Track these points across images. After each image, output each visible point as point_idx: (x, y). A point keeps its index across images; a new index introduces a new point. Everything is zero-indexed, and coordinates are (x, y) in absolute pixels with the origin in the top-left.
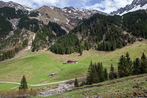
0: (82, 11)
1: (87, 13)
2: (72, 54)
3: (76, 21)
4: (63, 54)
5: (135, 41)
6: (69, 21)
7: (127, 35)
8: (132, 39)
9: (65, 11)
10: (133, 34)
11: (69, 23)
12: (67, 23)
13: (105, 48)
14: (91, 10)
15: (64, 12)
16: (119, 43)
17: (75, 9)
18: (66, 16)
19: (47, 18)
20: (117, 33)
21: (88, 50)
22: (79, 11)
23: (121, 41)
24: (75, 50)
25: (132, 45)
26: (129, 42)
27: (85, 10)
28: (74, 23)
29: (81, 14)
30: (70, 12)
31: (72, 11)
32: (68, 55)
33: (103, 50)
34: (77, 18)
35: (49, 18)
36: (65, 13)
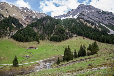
0: (35, 12)
1: (38, 14)
2: (31, 42)
3: (30, 19)
4: (24, 42)
5: (73, 37)
6: (24, 18)
7: (69, 32)
8: (72, 35)
9: (22, 10)
10: (72, 32)
11: (25, 19)
12: (23, 19)
13: (55, 40)
14: (41, 13)
15: (20, 10)
16: (64, 37)
17: (29, 10)
18: (23, 14)
19: (7, 12)
20: (63, 31)
21: (43, 40)
22: (32, 12)
23: (65, 36)
24: (33, 39)
25: (72, 39)
26: (70, 37)
27: (37, 12)
28: (29, 20)
29: (34, 14)
30: (26, 11)
31: (27, 11)
32: (28, 43)
34: (31, 16)
35: (9, 13)
36: (22, 11)
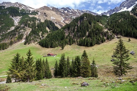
0: (77, 11)
1: (80, 13)
3: (70, 20)
5: (113, 38)
6: (63, 19)
7: (107, 32)
8: (111, 36)
9: (62, 11)
10: (113, 32)
11: (63, 21)
14: (85, 11)
15: (61, 12)
17: (70, 10)
18: (62, 15)
22: (74, 11)
24: (59, 44)
25: (110, 41)
26: (108, 39)
27: (79, 11)
28: (68, 21)
29: (75, 14)
30: (66, 12)
31: (68, 11)
33: (83, 46)
34: (71, 17)
36: (62, 12)
